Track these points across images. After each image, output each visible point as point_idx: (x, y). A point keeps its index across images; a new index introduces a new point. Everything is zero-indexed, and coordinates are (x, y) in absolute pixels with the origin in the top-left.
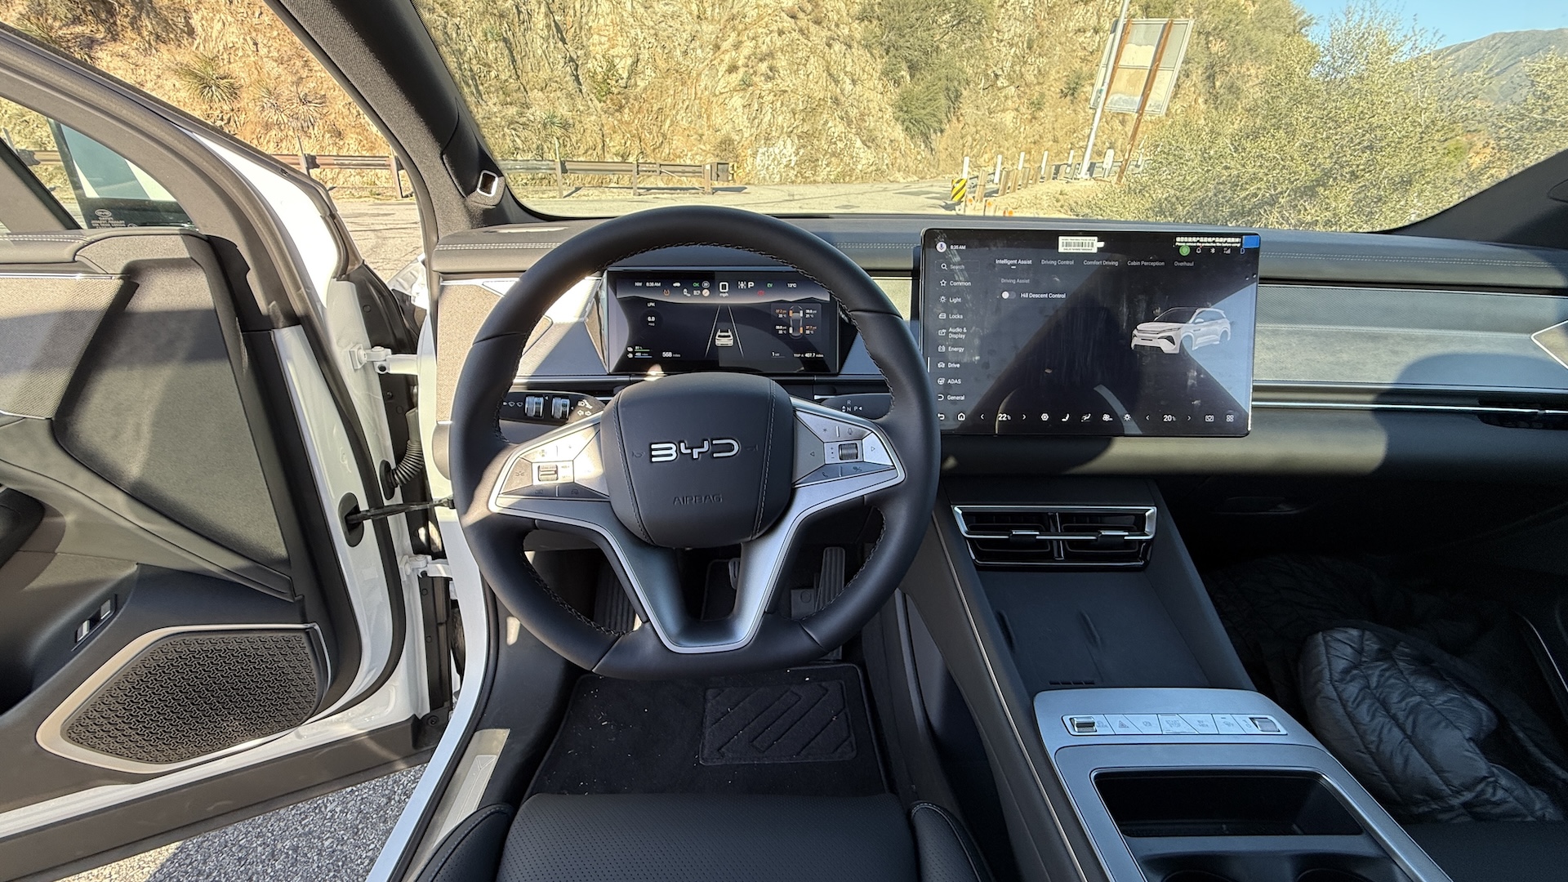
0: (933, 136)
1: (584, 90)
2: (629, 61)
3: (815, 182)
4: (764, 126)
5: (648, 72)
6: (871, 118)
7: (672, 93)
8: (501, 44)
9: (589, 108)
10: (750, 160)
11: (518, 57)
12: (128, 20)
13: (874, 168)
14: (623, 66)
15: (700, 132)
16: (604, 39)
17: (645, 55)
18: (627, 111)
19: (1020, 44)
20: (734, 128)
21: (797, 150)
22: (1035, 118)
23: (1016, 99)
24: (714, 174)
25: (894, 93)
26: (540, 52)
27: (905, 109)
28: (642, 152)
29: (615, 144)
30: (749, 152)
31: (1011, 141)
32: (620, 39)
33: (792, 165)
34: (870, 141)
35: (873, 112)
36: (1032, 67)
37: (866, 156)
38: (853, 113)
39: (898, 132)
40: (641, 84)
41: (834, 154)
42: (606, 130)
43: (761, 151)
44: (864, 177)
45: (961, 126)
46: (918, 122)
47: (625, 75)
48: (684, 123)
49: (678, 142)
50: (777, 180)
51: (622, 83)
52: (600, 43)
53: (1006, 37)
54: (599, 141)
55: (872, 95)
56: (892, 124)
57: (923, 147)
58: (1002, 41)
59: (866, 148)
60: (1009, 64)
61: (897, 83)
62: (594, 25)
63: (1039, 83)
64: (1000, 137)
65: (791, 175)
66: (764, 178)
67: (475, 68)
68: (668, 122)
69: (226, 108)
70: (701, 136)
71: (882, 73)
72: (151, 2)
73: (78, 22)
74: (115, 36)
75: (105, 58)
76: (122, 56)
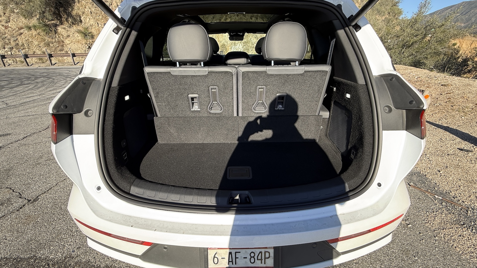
12: (65, 19)
20: (225, 41)
21: (243, 47)
30: (230, 48)
43: (233, 47)
69: (91, 41)
72: (71, 14)
73: (52, 20)
74: (62, 23)
75: (60, 29)
76: (64, 28)
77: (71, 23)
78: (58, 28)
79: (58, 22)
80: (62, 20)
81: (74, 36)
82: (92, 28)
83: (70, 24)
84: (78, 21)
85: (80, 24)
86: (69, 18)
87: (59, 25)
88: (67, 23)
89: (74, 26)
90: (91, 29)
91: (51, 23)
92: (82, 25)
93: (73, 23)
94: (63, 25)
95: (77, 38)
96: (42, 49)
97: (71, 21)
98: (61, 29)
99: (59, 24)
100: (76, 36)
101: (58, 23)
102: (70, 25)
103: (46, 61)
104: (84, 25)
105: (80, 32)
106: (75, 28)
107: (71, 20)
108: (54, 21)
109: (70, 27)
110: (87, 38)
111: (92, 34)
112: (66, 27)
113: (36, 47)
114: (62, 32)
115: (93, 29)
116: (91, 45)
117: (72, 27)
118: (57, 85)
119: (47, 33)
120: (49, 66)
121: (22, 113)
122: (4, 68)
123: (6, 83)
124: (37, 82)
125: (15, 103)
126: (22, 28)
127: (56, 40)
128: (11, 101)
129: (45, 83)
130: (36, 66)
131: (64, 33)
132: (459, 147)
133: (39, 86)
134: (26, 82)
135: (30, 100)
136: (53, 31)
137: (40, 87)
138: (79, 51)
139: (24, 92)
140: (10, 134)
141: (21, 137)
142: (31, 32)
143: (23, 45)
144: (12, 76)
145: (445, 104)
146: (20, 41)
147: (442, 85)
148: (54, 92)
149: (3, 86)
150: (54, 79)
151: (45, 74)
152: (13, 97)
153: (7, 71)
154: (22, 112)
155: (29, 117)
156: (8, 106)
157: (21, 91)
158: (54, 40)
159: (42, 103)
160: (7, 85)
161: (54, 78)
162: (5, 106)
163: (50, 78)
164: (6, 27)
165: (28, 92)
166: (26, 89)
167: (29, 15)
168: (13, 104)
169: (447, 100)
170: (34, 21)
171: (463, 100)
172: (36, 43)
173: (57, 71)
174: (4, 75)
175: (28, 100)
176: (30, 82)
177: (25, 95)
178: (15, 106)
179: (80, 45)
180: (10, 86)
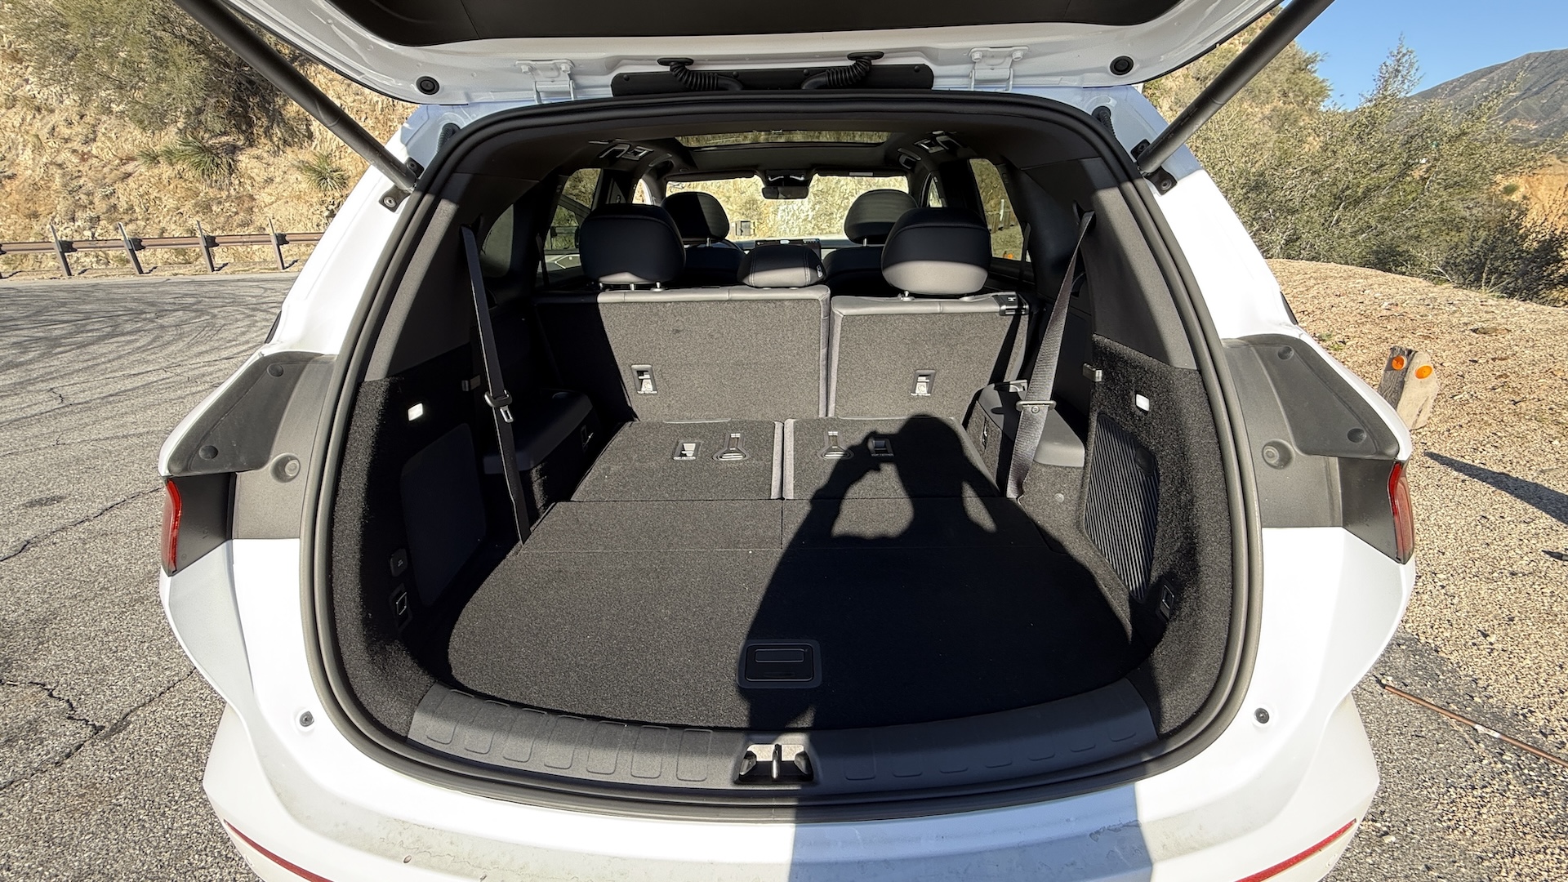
10: (772, 216)
12: (262, 130)
15: (728, 194)
21: (813, 206)
33: (809, 219)
43: (781, 208)
65: (808, 227)
69: (337, 195)
70: (729, 198)
72: (281, 114)
73: (225, 133)
74: (251, 143)
75: (244, 160)
76: (258, 158)
77: (280, 142)
78: (240, 158)
79: (242, 138)
80: (252, 133)
81: (287, 181)
82: (342, 157)
83: (276, 143)
84: (301, 136)
85: (306, 144)
86: (275, 125)
87: (243, 149)
88: (266, 142)
89: (288, 150)
90: (340, 158)
91: (219, 143)
92: (314, 146)
93: (285, 141)
94: (254, 148)
95: (295, 185)
96: (185, 222)
97: (279, 135)
98: (247, 161)
99: (244, 144)
100: (291, 182)
101: (240, 143)
102: (276, 148)
103: (197, 258)
104: (319, 146)
105: (305, 167)
106: (290, 156)
107: (281, 132)
108: (228, 137)
109: (275, 154)
110: (325, 185)
111: (342, 173)
112: (265, 155)
113: (171, 213)
114: (252, 168)
115: (345, 157)
116: (336, 206)
117: (281, 153)
118: (224, 335)
119: (206, 173)
120: (205, 273)
121: (107, 429)
122: (66, 281)
123: (68, 328)
124: (162, 327)
125: (87, 396)
126: (131, 159)
127: (232, 192)
128: (76, 389)
129: (186, 328)
130: (165, 274)
131: (256, 171)
132: (1550, 546)
133: (167, 338)
134: (128, 327)
135: (136, 384)
136: (225, 167)
137: (169, 343)
138: (300, 225)
139: (120, 357)
140: (60, 499)
141: (97, 507)
142: (156, 171)
143: (131, 208)
144: (88, 307)
145: (1490, 394)
146: (123, 199)
147: (1474, 331)
148: (212, 357)
149: (57, 338)
150: (214, 316)
151: (191, 300)
152: (83, 377)
153: (73, 290)
154: (108, 424)
155: (125, 442)
156: (66, 405)
157: (111, 357)
158: (224, 194)
159: (173, 395)
160: (71, 334)
161: (216, 311)
162: (56, 404)
163: (202, 312)
164: (84, 157)
165: (132, 358)
166: (128, 349)
167: (155, 119)
168: (81, 398)
169: (1494, 382)
170: (170, 137)
171: (1550, 382)
172: (171, 203)
173: (228, 289)
174: (64, 304)
175: (129, 384)
176: (140, 325)
177: (121, 368)
178: (86, 406)
179: (303, 208)
180: (80, 338)
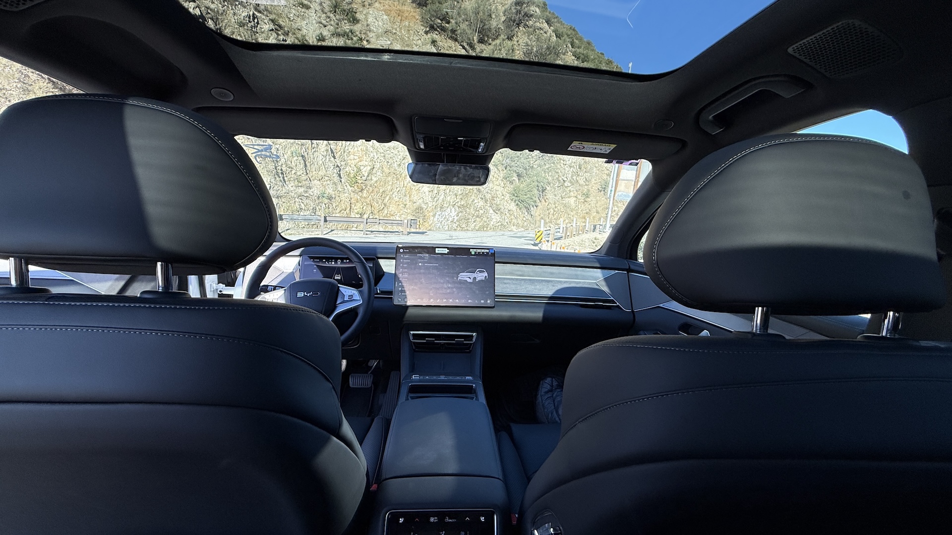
0: (532, 209)
1: (343, 180)
2: (369, 168)
3: (467, 230)
4: (440, 201)
5: (378, 174)
6: (498, 199)
7: (391, 183)
8: (300, 158)
9: (344, 189)
10: (432, 218)
11: (308, 164)
13: (500, 224)
14: (365, 171)
15: (405, 203)
16: (356, 157)
17: (378, 165)
18: (365, 191)
19: (575, 167)
20: (423, 202)
21: (458, 213)
22: (586, 202)
23: (575, 192)
24: (409, 225)
25: (510, 188)
26: (321, 162)
27: (516, 195)
28: (372, 213)
29: (357, 208)
30: (431, 214)
31: (575, 212)
32: (365, 157)
33: (455, 221)
34: (497, 210)
35: (499, 196)
36: (582, 178)
37: (496, 218)
38: (488, 196)
39: (513, 206)
40: (375, 179)
41: (477, 216)
42: (353, 201)
43: (438, 213)
44: (494, 229)
45: (547, 204)
46: (523, 202)
47: (366, 175)
48: (397, 199)
49: (393, 208)
50: (446, 228)
51: (364, 178)
52: (354, 159)
53: (568, 163)
54: (348, 206)
55: (498, 188)
56: (509, 202)
57: (526, 213)
58: (566, 165)
59: (495, 214)
60: (570, 176)
61: (511, 182)
62: (352, 151)
63: (586, 185)
64: (568, 210)
65: (454, 226)
66: (439, 227)
67: (284, 169)
68: (388, 198)
70: (405, 205)
71: (503, 178)
